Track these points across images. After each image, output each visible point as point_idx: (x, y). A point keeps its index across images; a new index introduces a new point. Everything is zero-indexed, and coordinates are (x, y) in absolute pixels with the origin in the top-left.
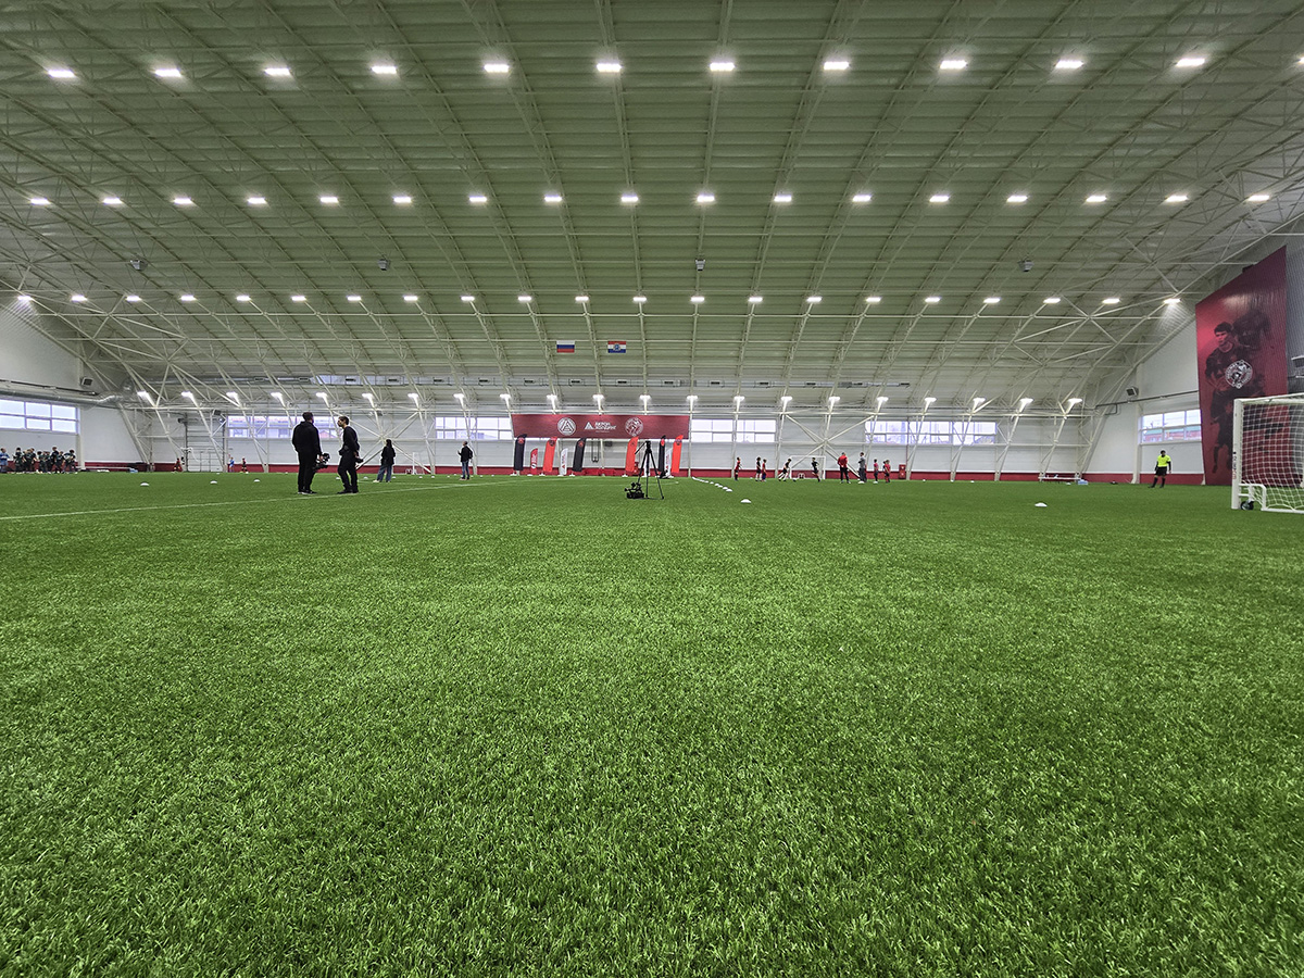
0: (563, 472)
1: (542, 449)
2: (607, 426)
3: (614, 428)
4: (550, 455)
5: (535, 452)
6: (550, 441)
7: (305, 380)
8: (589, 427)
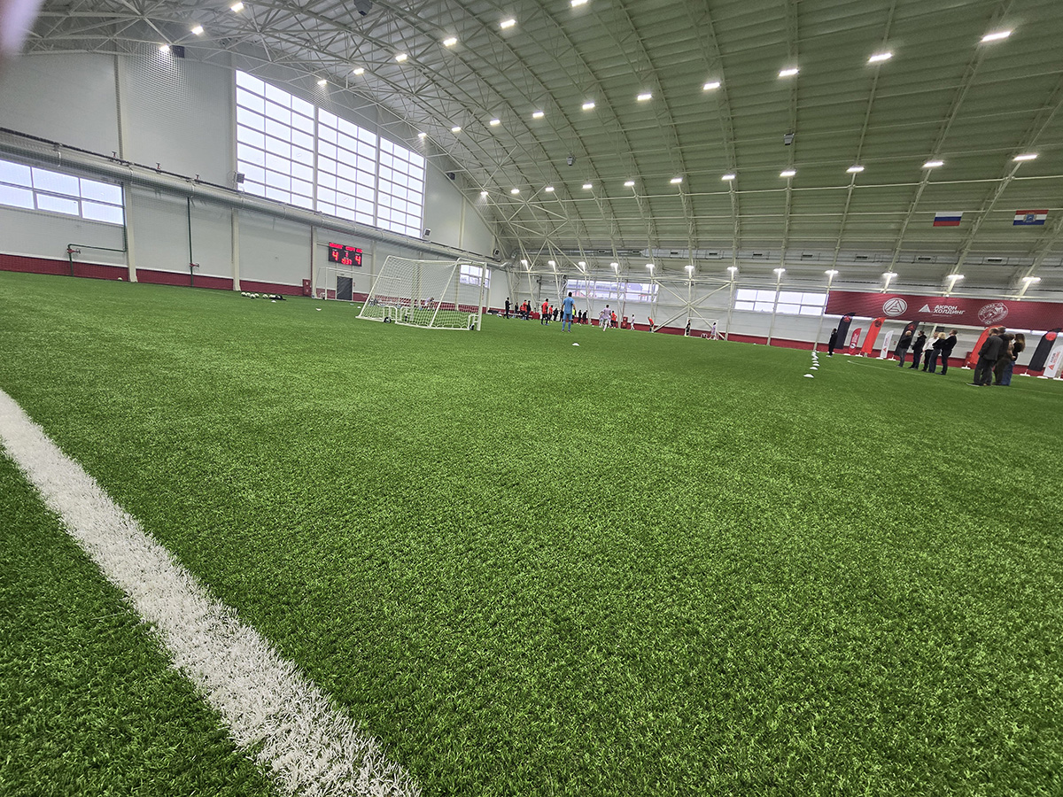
0: (883, 355)
1: (865, 330)
2: (952, 310)
3: (961, 312)
4: (872, 336)
5: (857, 332)
6: (876, 322)
7: (636, 253)
8: (925, 309)
